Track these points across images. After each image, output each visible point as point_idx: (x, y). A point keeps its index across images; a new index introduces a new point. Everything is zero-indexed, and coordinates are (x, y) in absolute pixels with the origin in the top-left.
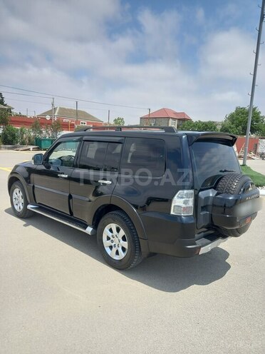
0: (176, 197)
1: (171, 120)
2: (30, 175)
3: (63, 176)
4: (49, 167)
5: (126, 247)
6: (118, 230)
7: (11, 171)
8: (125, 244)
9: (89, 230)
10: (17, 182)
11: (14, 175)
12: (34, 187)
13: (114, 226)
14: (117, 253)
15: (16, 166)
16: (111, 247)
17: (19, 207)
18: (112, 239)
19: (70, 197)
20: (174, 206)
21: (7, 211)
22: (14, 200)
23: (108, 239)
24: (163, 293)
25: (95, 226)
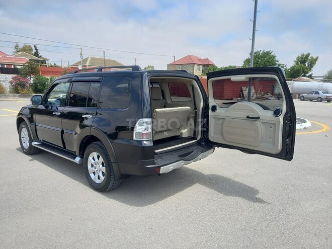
0: (137, 125)
1: (196, 66)
2: (32, 116)
3: (56, 113)
4: (47, 107)
5: (105, 172)
6: (98, 157)
7: (18, 112)
8: (104, 169)
9: (77, 160)
10: (23, 123)
11: (21, 116)
12: (35, 125)
13: (95, 154)
14: (99, 178)
15: (23, 108)
16: (94, 173)
17: (26, 145)
18: (94, 165)
19: (62, 132)
20: (136, 133)
21: (18, 149)
22: (22, 139)
23: (92, 166)
24: (132, 208)
25: (82, 156)
